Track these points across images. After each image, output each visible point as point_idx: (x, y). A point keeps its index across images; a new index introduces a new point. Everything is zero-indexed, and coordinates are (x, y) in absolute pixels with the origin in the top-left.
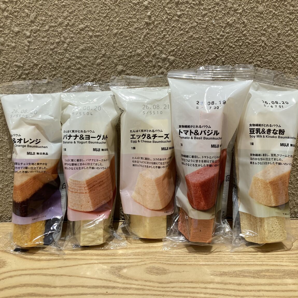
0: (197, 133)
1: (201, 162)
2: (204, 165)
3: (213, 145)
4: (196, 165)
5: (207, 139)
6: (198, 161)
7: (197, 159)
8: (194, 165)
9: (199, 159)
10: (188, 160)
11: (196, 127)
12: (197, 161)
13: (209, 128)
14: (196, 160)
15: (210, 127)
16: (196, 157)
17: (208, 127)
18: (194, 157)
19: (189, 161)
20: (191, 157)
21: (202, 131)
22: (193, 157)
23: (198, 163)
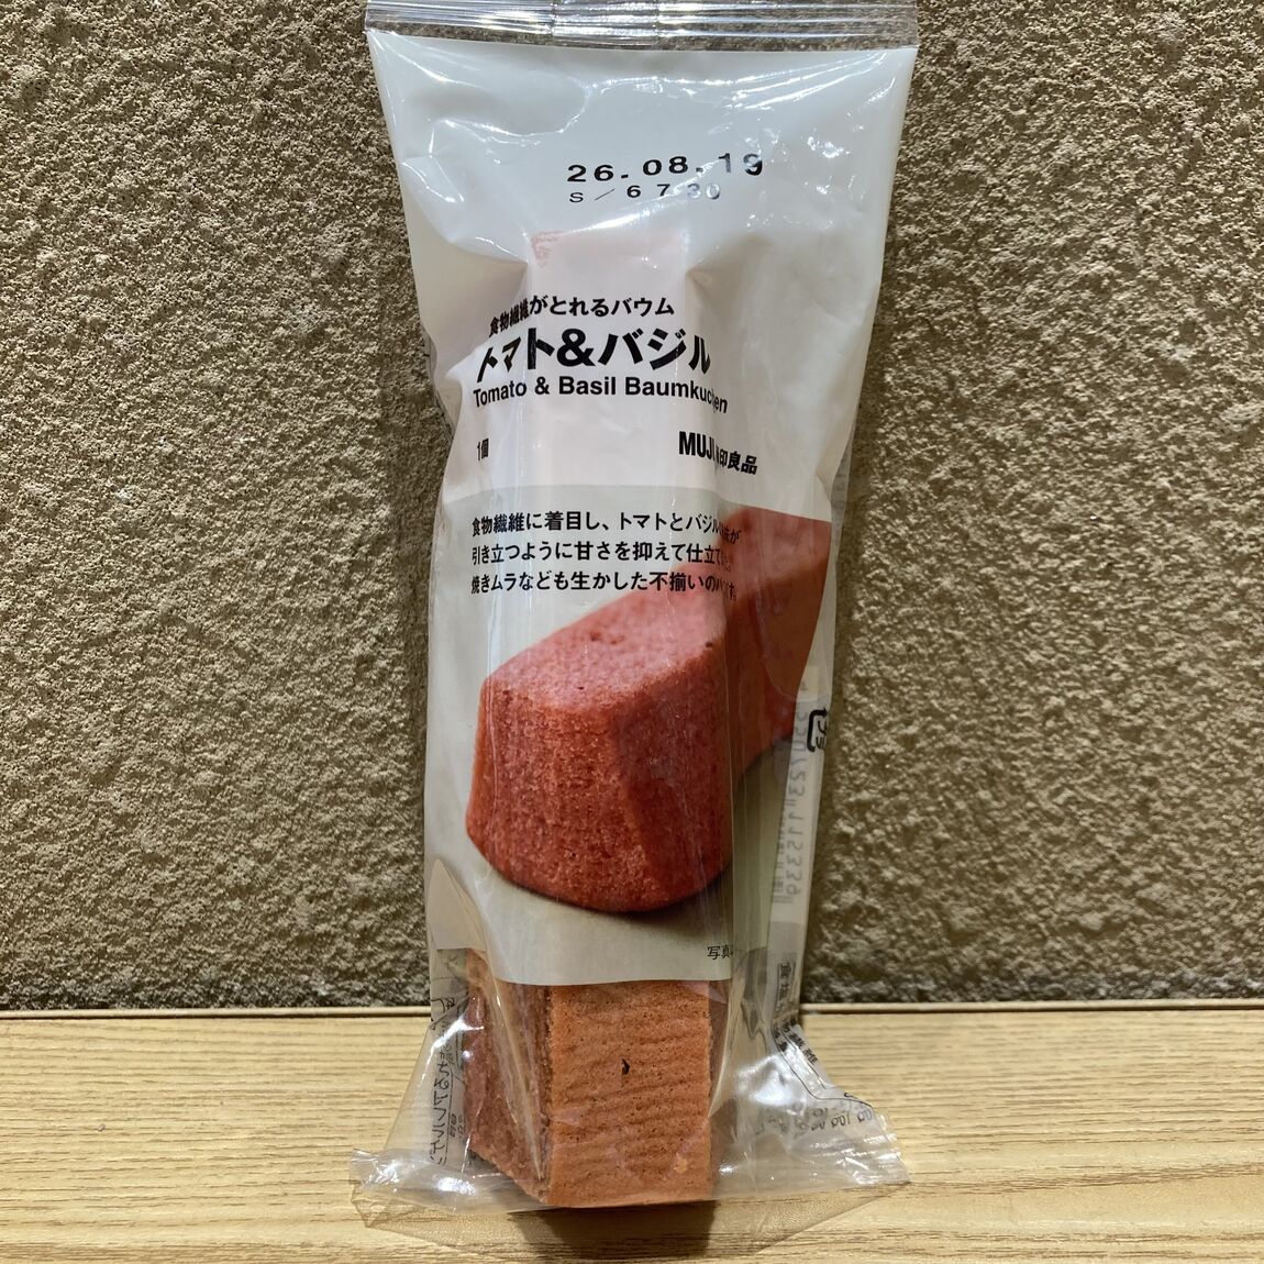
0: (583, 348)
1: (613, 556)
2: (637, 576)
3: (692, 435)
4: (580, 578)
5: (651, 389)
6: (594, 552)
7: (583, 535)
8: (568, 576)
9: (596, 538)
10: (524, 550)
11: (574, 311)
12: (584, 550)
13: (659, 312)
14: (579, 546)
15: (671, 310)
16: (574, 520)
17: (655, 307)
18: (564, 524)
19: (528, 556)
20: (542, 521)
21: (612, 340)
22: (554, 521)
23: (592, 566)
